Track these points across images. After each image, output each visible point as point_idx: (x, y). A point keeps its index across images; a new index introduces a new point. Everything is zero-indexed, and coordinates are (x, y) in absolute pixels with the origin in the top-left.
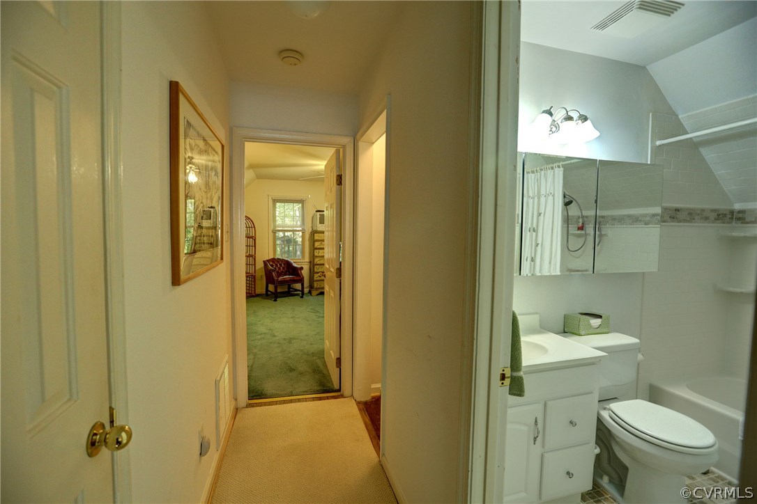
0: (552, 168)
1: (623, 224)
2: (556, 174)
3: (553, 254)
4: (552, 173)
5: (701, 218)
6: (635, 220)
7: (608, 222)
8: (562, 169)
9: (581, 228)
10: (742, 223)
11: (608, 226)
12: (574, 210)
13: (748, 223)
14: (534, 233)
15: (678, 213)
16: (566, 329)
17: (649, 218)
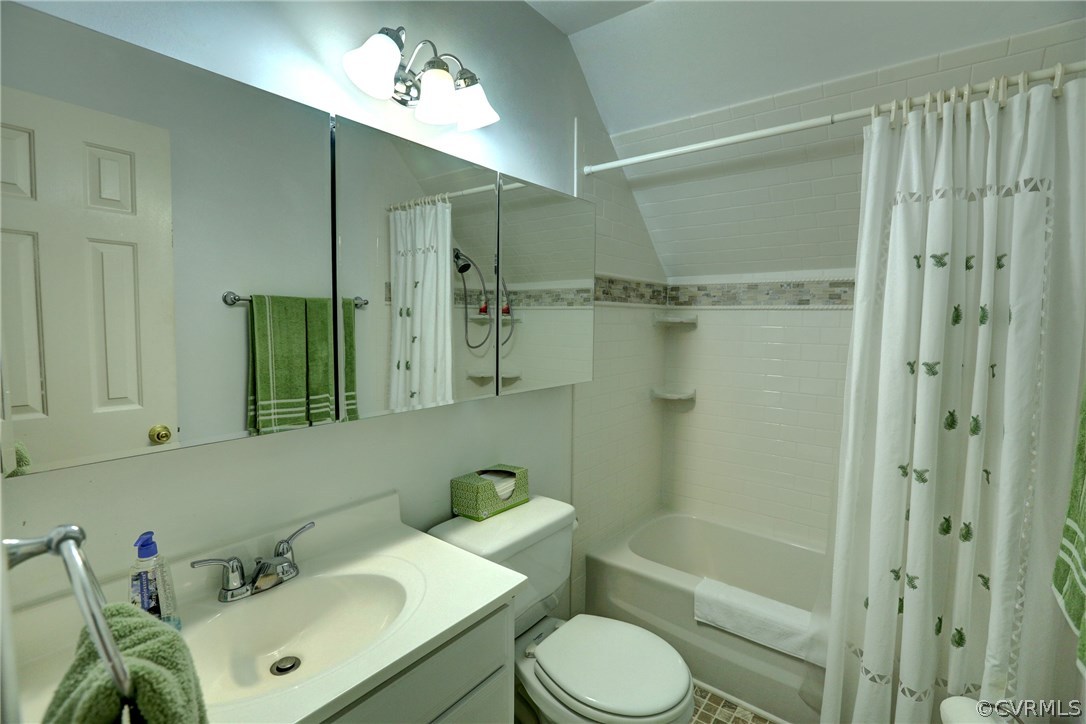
0: (434, 203)
1: (540, 304)
2: (440, 216)
3: (439, 357)
4: (433, 212)
5: (637, 296)
6: (557, 297)
7: (521, 301)
8: (449, 205)
9: (484, 310)
10: (676, 304)
11: (521, 307)
12: (473, 282)
13: (681, 304)
14: (408, 319)
15: (613, 286)
16: (455, 509)
17: (572, 296)
